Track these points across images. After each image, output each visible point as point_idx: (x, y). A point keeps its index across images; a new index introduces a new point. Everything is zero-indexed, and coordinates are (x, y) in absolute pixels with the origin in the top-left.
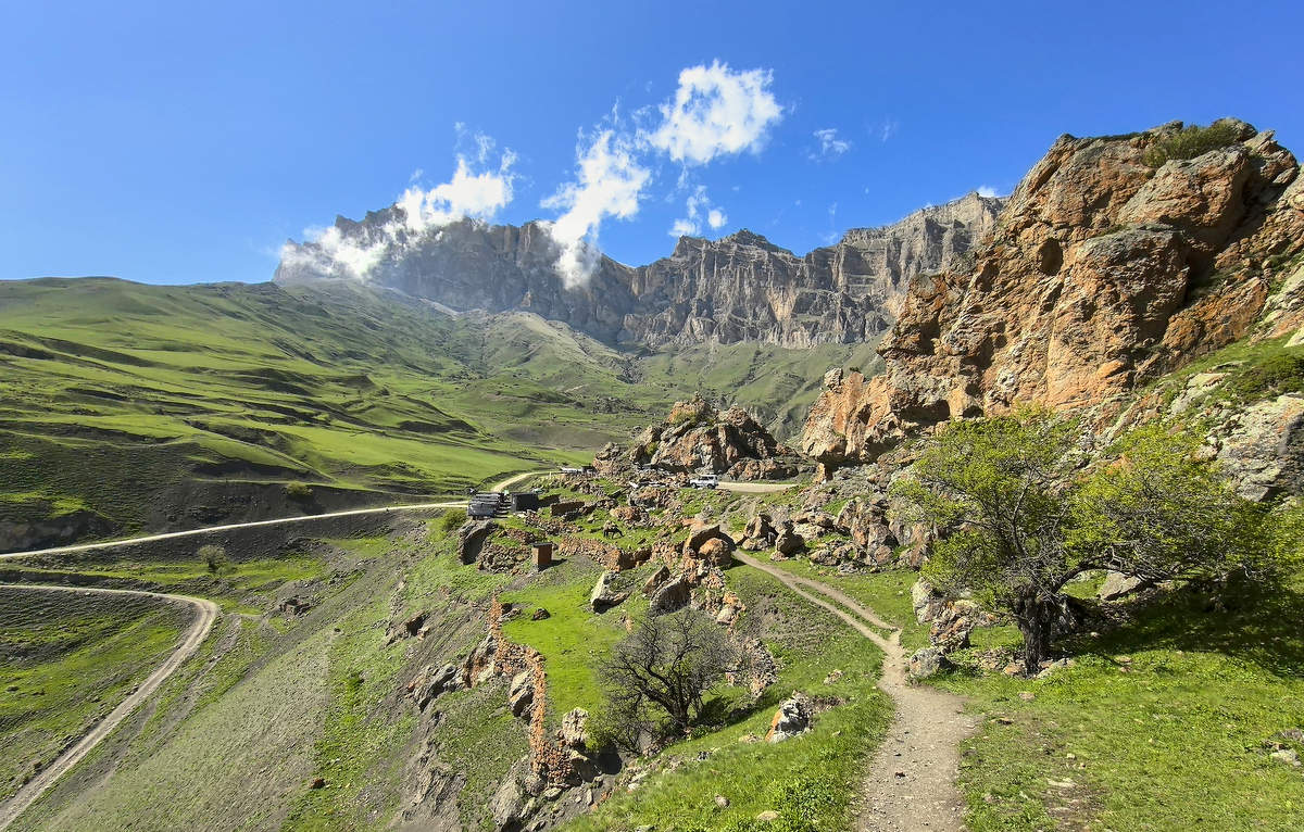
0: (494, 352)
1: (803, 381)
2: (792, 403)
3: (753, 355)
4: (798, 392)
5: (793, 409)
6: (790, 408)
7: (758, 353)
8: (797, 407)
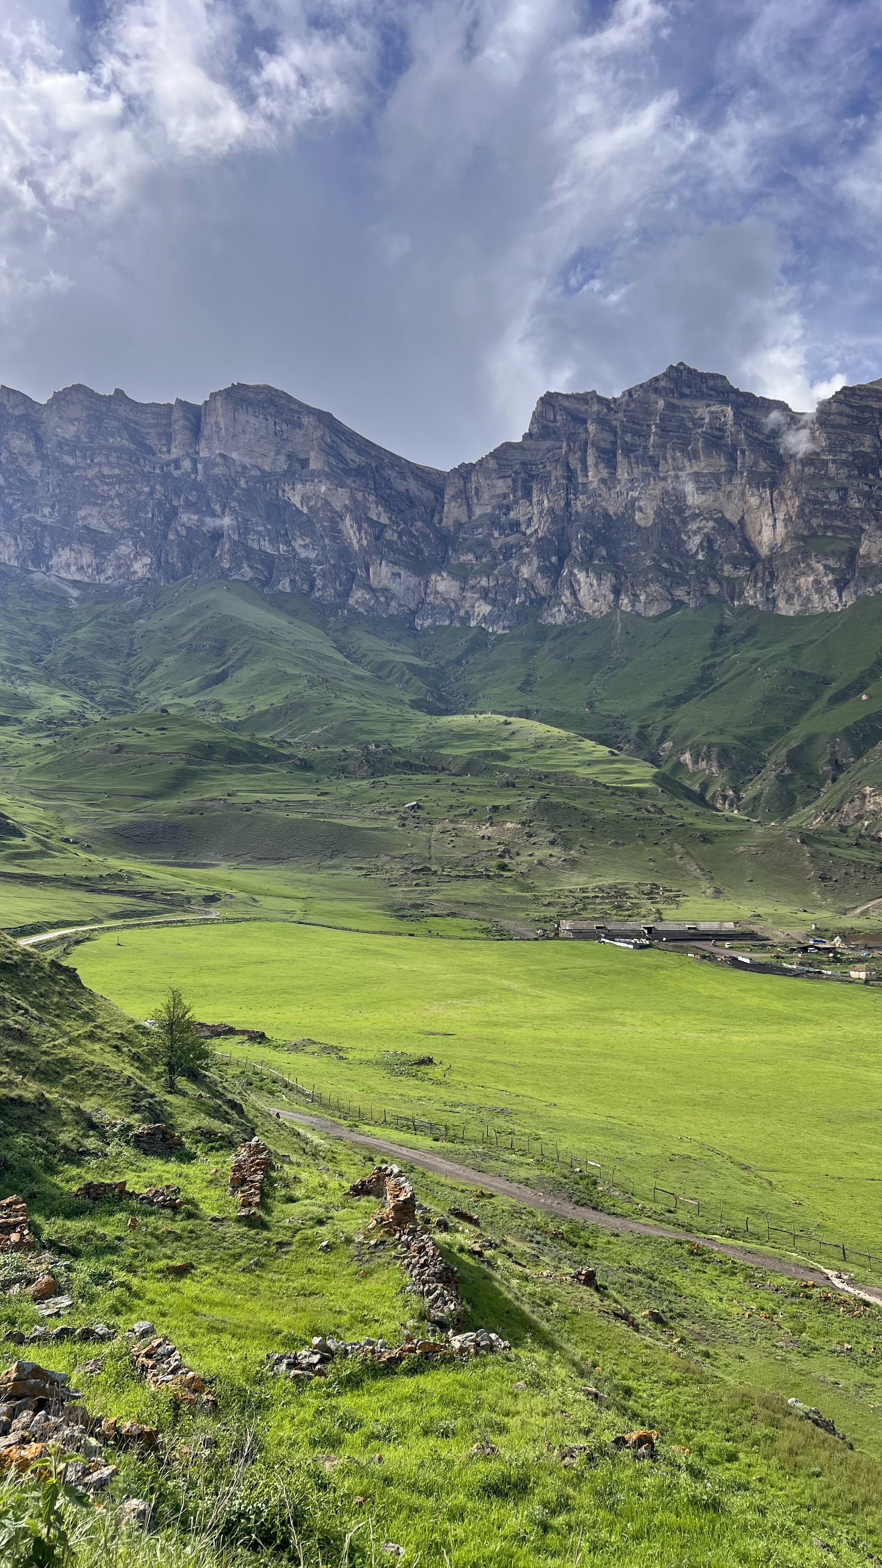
0: (152, 668)
1: (826, 682)
2: (797, 735)
3: (709, 635)
4: (814, 709)
5: (801, 747)
6: (794, 744)
7: (721, 630)
8: (811, 740)
